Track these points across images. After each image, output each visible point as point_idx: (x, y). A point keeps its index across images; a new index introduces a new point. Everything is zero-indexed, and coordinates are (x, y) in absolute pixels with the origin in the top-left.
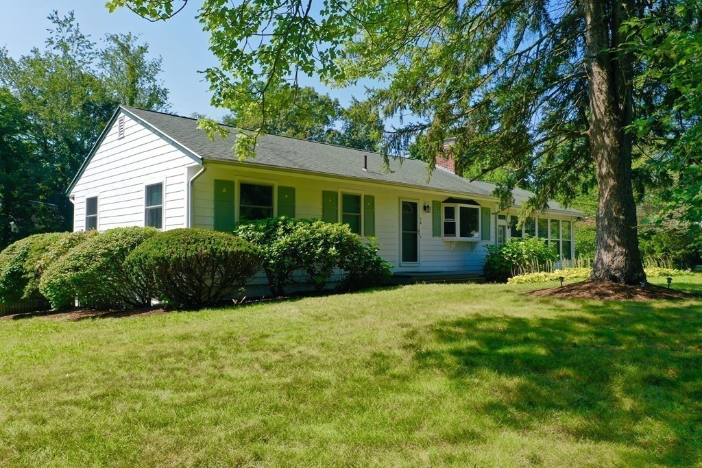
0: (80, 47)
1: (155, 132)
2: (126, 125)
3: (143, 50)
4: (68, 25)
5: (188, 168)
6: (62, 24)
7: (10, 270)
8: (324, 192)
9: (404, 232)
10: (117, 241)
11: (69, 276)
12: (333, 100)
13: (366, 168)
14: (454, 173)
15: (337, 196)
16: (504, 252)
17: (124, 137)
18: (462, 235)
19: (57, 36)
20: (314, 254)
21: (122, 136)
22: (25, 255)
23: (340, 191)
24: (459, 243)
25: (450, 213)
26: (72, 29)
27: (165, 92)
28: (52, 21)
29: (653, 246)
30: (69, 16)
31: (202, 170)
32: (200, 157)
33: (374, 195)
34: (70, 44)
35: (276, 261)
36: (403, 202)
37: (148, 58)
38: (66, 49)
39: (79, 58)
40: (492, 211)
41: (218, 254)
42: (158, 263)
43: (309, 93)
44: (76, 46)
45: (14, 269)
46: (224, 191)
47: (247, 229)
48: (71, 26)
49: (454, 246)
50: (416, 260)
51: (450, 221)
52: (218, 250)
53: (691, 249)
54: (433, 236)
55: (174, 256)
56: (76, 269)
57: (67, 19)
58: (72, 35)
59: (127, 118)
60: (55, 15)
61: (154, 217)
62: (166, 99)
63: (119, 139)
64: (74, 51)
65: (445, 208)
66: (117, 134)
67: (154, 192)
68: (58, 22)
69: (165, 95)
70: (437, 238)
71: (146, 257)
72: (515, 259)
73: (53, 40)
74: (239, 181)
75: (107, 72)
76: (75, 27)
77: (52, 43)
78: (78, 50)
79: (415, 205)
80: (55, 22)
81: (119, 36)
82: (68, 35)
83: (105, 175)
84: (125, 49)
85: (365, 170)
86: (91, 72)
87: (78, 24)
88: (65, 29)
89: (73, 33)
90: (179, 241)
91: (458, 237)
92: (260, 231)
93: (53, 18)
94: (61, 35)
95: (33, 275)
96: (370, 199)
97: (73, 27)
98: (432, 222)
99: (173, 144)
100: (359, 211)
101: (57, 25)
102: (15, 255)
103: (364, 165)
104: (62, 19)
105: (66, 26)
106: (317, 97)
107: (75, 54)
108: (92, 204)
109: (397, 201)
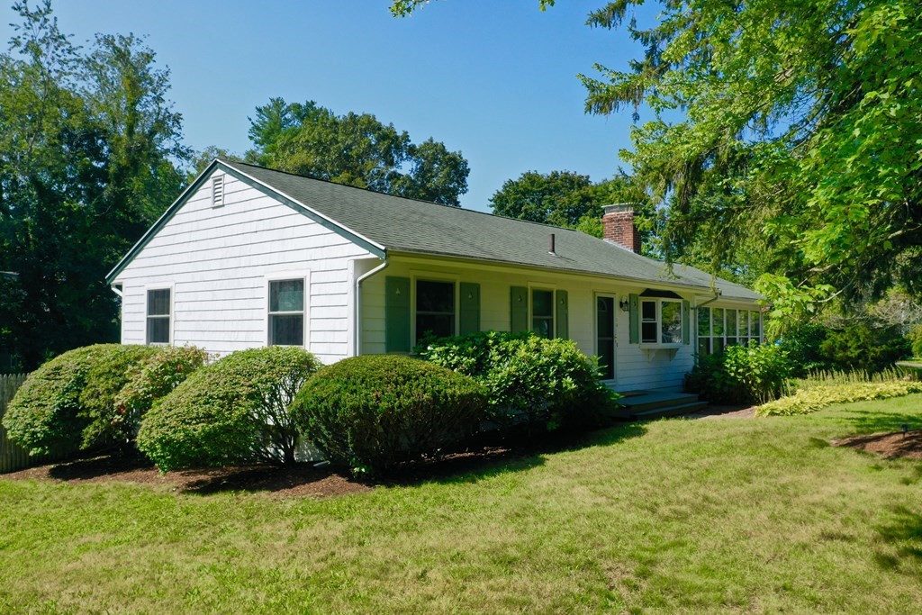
0: (59, 52)
1: (287, 202)
2: (228, 189)
3: (149, 57)
4: (42, 19)
5: (356, 261)
6: (33, 17)
7: (59, 405)
8: (512, 289)
9: (601, 338)
10: (264, 373)
11: (199, 429)
12: (400, 133)
13: (553, 251)
14: (632, 251)
15: (527, 293)
16: (728, 366)
17: (223, 206)
18: (664, 341)
19: (25, 34)
20: (546, 388)
21: (220, 203)
22: (80, 382)
23: (531, 285)
24: (661, 350)
25: (649, 310)
26: (46, 25)
27: (177, 119)
28: (18, 13)
29: (847, 341)
30: (43, 7)
31: (383, 265)
32: (383, 248)
33: (567, 290)
34: (43, 47)
35: (498, 401)
36: (599, 297)
37: (154, 69)
38: (37, 53)
39: (57, 66)
40: (691, 306)
41: (442, 400)
42: (359, 416)
43: (370, 123)
44: (52, 48)
45: (64, 403)
46: (398, 292)
47: (447, 352)
48: (46, 20)
49: (653, 355)
50: (613, 378)
51: (649, 321)
52: (443, 393)
53: (894, 345)
54: (631, 342)
55: (384, 405)
56: (209, 417)
57: (40, 11)
58: (47, 33)
59: (229, 178)
60: (23, 5)
61: (287, 329)
62: (180, 128)
63: (214, 208)
64: (49, 56)
65: (644, 303)
66: (210, 201)
67: (286, 292)
68: (27, 14)
69: (178, 123)
70: (634, 345)
71: (336, 404)
72: (739, 374)
73: (20, 40)
74: (415, 276)
75: (91, 87)
76: (51, 22)
77: (17, 43)
78: (54, 55)
79: (610, 301)
80: (23, 15)
81: (117, 38)
82: (41, 34)
83: (185, 258)
84: (122, 56)
85: (553, 254)
86: (71, 86)
87: (55, 19)
88: (37, 24)
89: (48, 30)
90: (381, 379)
91: (659, 344)
92: (468, 355)
93: (19, 9)
94: (30, 32)
95: (98, 414)
96: (563, 296)
97: (48, 23)
98: (628, 323)
99: (325, 223)
100: (551, 314)
101: (25, 19)
102: (63, 382)
103: (551, 248)
104: (32, 10)
105: (39, 20)
106: (380, 129)
107: (51, 61)
108: (159, 300)
109: (591, 296)
